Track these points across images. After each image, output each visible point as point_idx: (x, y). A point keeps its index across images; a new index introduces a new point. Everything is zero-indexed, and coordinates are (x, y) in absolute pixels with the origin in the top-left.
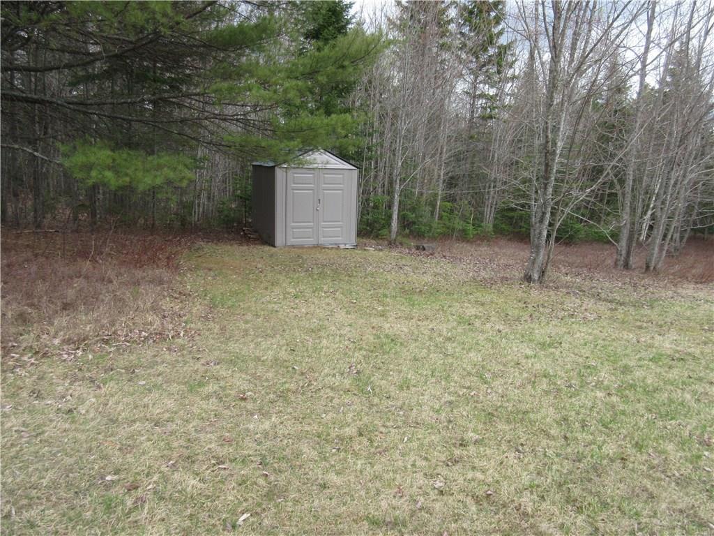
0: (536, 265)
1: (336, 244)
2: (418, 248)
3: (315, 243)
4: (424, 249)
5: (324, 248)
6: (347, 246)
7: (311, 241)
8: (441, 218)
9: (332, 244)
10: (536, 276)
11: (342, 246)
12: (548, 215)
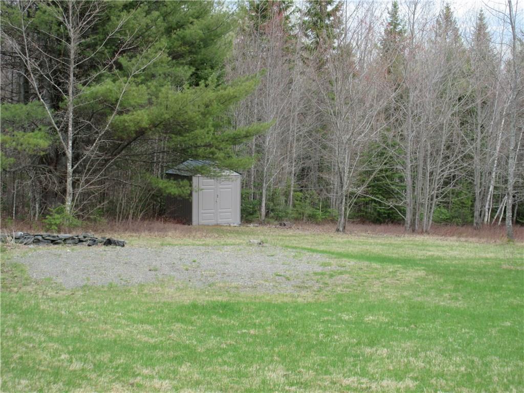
0: (341, 224)
1: (228, 223)
2: (281, 225)
3: (215, 223)
4: (285, 225)
5: (222, 226)
6: (235, 225)
7: (213, 222)
8: (294, 206)
9: (225, 224)
10: (341, 229)
11: (232, 225)
12: (344, 200)
